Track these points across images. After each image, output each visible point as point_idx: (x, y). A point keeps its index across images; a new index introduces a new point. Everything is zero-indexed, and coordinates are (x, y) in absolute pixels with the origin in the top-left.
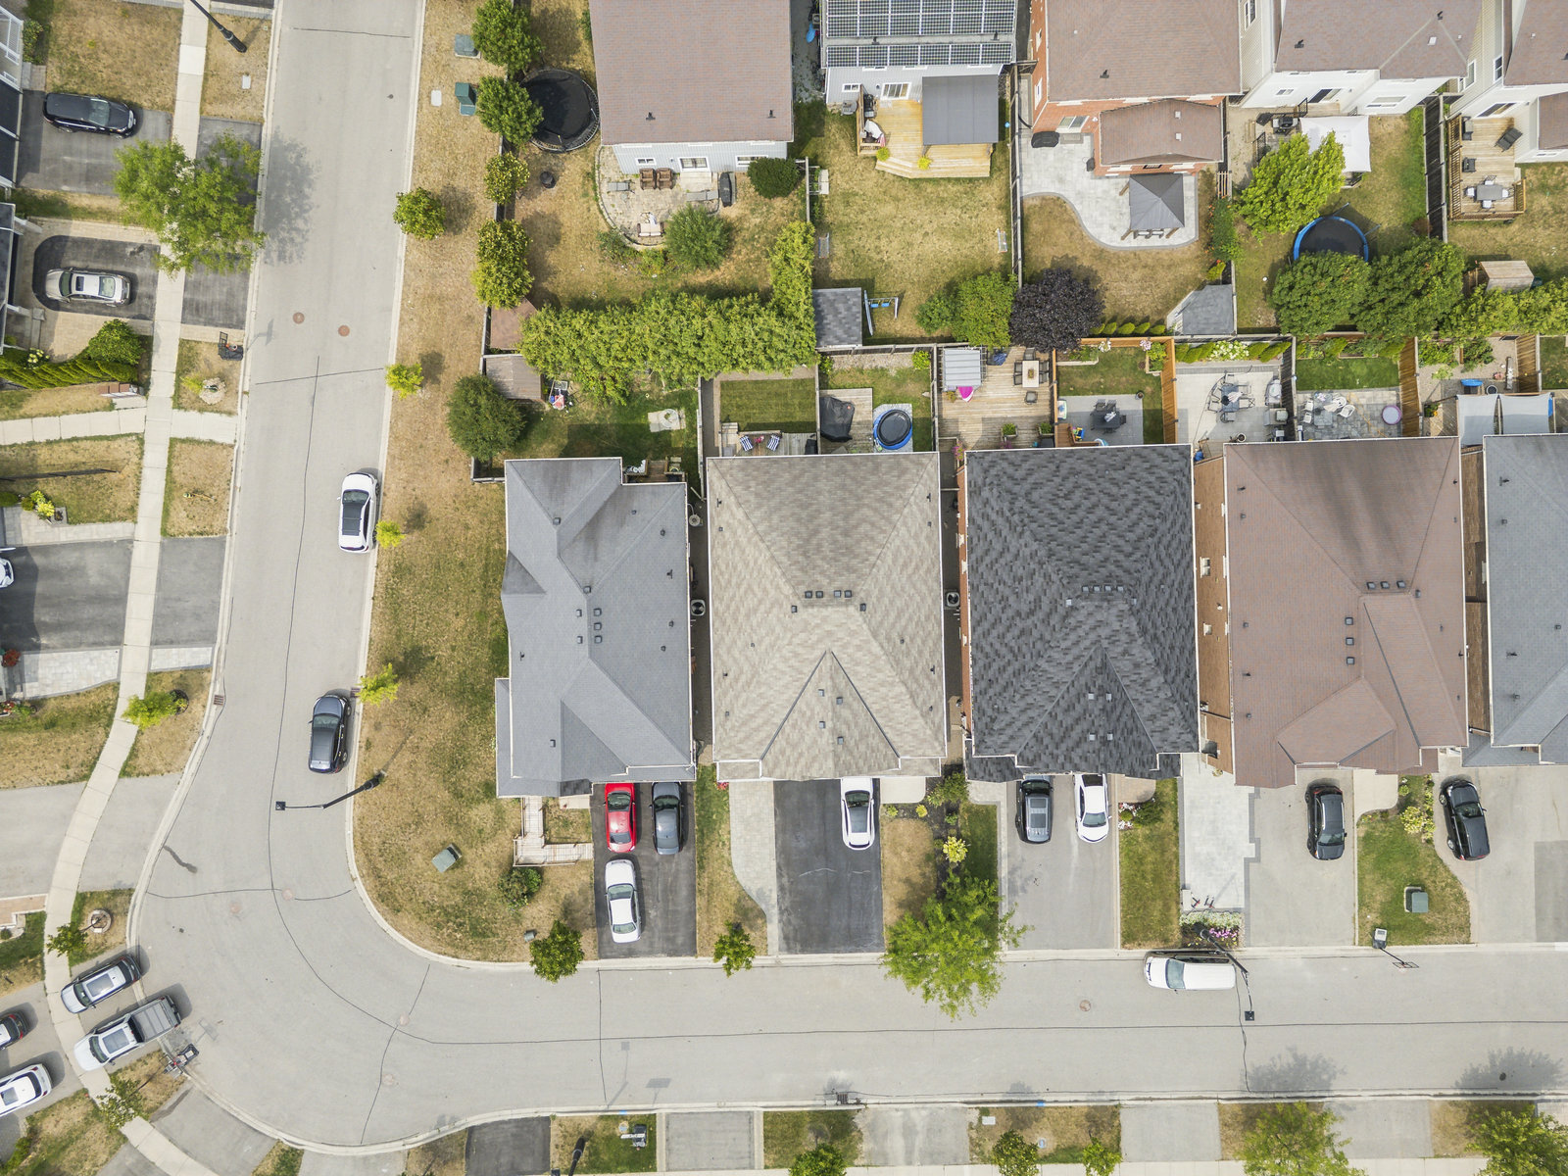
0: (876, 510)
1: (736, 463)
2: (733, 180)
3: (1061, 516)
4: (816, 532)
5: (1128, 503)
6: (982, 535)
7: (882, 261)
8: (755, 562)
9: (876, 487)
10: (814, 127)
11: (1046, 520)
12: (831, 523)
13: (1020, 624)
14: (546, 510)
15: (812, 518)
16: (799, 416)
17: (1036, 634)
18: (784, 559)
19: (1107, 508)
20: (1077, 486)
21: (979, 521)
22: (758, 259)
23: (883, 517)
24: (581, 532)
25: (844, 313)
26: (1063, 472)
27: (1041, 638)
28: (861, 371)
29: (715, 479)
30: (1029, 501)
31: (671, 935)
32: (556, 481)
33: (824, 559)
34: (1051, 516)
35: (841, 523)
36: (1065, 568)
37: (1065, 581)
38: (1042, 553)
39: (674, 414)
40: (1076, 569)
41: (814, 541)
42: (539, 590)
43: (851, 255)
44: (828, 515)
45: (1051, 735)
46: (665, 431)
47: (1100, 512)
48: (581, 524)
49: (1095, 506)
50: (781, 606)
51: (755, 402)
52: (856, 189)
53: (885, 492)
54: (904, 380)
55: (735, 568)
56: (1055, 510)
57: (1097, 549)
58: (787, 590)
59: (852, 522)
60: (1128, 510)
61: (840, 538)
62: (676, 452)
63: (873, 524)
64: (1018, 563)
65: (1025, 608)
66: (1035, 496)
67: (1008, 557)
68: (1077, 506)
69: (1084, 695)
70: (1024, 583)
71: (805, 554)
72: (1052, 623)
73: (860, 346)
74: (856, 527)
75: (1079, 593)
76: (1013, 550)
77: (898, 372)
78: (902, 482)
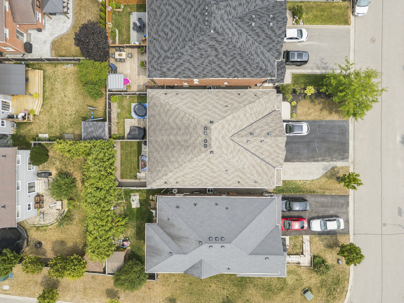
0: (170, 116)
1: (149, 175)
2: (41, 172)
3: (175, 37)
4: (179, 142)
5: (170, 8)
6: (182, 72)
7: (75, 114)
8: (191, 168)
9: (161, 116)
10: (22, 139)
11: (176, 43)
12: (175, 136)
13: (221, 55)
14: (166, 258)
15: (173, 144)
16: (135, 148)
17: (225, 48)
18: (190, 156)
19: (172, 17)
20: (163, 30)
21: (176, 73)
22: (73, 162)
23: (173, 113)
24: (176, 243)
25: (92, 129)
26: (156, 37)
27: (227, 45)
28: (118, 123)
29: (156, 184)
30: (168, 50)
31: (340, 205)
32: (154, 252)
33: (190, 139)
34: (174, 41)
35: (175, 131)
36: (197, 33)
37: (203, 33)
38: (190, 44)
39: (133, 198)
40: (198, 29)
41: (183, 143)
42: (201, 262)
43: (73, 126)
44: (172, 137)
45: (269, 44)
46: (140, 201)
47: (173, 20)
48: (172, 243)
49: (171, 22)
50: (210, 158)
51: (129, 165)
52: (47, 123)
53: (163, 112)
54: (122, 106)
55: (193, 177)
56: (172, 39)
57: (189, 20)
58: (203, 155)
59: (175, 126)
60: (173, 8)
61: (181, 132)
62: (148, 197)
63: (176, 118)
64: (194, 55)
65: (214, 53)
66: (166, 48)
67: (192, 60)
68: (171, 30)
69: (252, 28)
70: (203, 53)
71: (188, 147)
72: (221, 40)
73: (107, 123)
74: (177, 125)
75: (208, 27)
76: (189, 58)
77: (119, 108)
78: (159, 105)
